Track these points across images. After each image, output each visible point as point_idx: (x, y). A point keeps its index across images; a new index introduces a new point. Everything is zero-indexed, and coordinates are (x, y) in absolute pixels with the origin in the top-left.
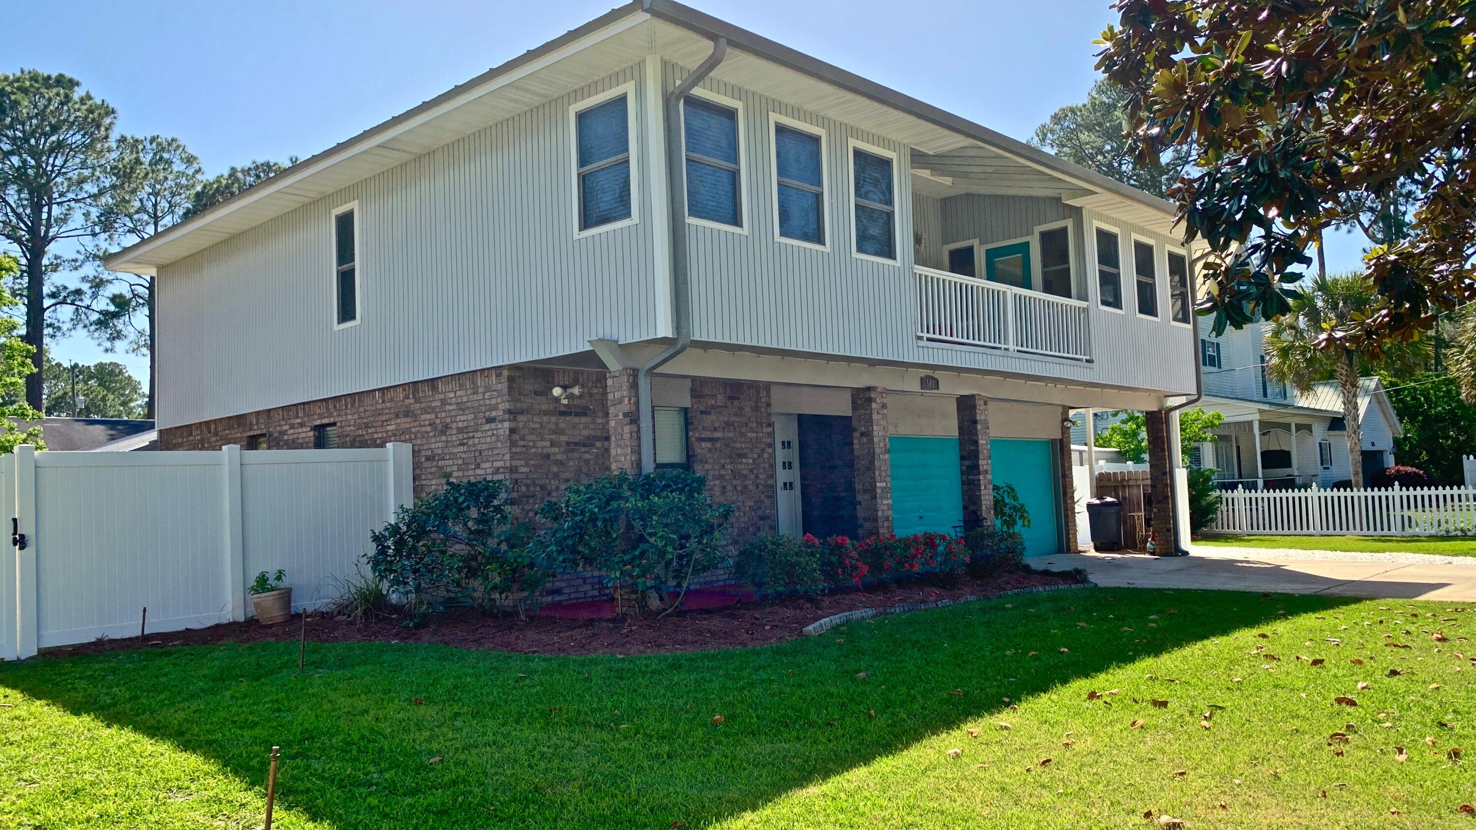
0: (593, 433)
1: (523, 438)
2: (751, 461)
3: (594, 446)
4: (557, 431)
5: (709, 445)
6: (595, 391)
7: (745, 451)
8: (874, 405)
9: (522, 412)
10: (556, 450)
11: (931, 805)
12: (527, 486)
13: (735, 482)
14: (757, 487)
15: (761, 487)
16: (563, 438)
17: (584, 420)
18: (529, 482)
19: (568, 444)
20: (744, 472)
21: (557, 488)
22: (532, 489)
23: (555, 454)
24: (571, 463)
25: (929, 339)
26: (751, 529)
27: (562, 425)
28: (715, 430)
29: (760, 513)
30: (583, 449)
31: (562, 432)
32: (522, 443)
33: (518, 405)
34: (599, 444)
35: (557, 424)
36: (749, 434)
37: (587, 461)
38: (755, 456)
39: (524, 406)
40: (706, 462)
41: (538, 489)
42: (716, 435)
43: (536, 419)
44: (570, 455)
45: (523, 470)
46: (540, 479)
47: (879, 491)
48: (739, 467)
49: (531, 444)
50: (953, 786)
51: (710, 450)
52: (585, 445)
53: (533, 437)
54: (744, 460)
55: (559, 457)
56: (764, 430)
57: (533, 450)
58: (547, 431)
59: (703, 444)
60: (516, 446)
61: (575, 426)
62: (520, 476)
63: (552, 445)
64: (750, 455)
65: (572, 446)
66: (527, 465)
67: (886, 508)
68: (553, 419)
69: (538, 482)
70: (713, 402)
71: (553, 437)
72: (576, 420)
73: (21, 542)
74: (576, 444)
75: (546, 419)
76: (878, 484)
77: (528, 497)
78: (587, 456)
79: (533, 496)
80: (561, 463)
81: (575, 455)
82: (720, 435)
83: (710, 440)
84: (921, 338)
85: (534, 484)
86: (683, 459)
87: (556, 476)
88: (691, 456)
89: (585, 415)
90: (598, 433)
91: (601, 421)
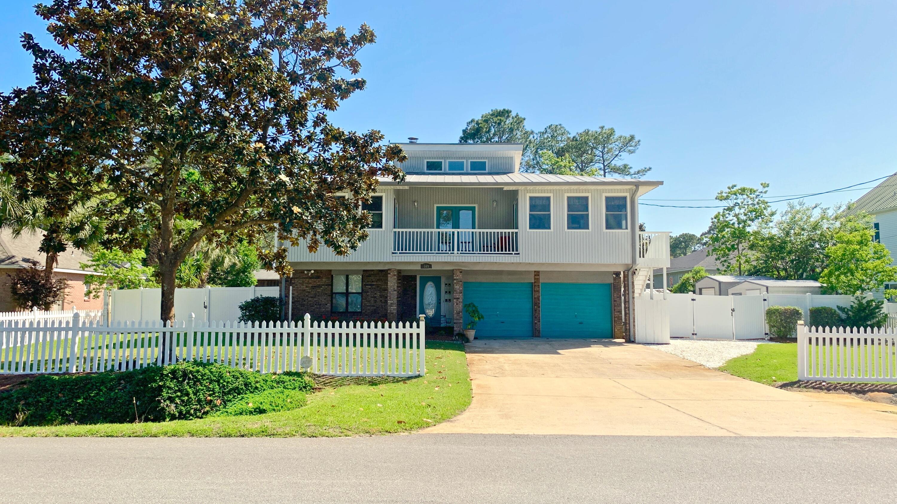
0: (321, 283)
1: (296, 285)
3: (321, 287)
5: (370, 287)
6: (323, 273)
9: (297, 278)
13: (381, 299)
16: (310, 285)
17: (318, 280)
23: (307, 290)
24: (313, 292)
25: (400, 253)
27: (310, 281)
28: (373, 282)
30: (317, 288)
31: (310, 284)
32: (296, 287)
33: (295, 276)
34: (323, 287)
37: (319, 292)
39: (297, 276)
40: (368, 292)
43: (301, 280)
48: (383, 294)
53: (300, 285)
58: (305, 283)
60: (294, 287)
61: (315, 282)
62: (295, 296)
63: (306, 287)
65: (313, 287)
66: (297, 293)
68: (307, 280)
69: (301, 298)
70: (372, 273)
71: (307, 285)
72: (315, 280)
73: (205, 307)
75: (304, 280)
77: (297, 301)
78: (319, 290)
80: (309, 292)
81: (314, 290)
82: (375, 283)
83: (370, 285)
84: (396, 253)
85: (299, 298)
86: (360, 291)
87: (307, 296)
88: (362, 290)
89: (319, 278)
90: (323, 283)
91: (325, 280)
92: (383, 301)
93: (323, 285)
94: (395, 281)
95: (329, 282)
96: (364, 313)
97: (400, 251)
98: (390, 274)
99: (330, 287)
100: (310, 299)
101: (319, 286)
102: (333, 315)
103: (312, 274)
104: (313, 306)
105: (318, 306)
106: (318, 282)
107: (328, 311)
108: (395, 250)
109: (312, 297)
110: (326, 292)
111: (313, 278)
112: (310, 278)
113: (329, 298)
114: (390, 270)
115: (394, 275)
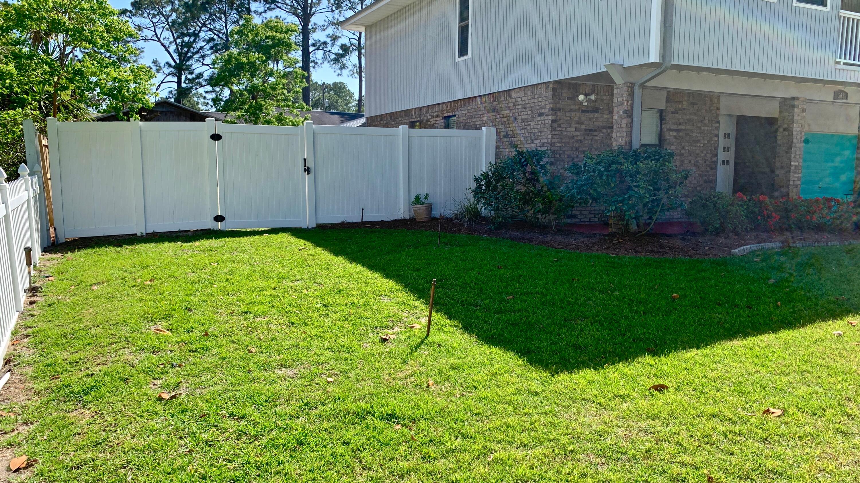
0: (601, 124)
1: (559, 126)
2: (702, 145)
3: (601, 131)
4: (580, 122)
5: (675, 134)
6: (605, 97)
7: (699, 138)
8: (796, 110)
9: (559, 110)
10: (578, 133)
11: (820, 362)
12: (560, 155)
13: (690, 158)
14: (705, 162)
15: (708, 163)
16: (583, 127)
17: (596, 115)
18: (561, 152)
19: (586, 130)
20: (697, 152)
21: (577, 156)
22: (562, 156)
23: (578, 136)
24: (586, 142)
26: (698, 188)
27: (583, 119)
28: (680, 124)
29: (705, 178)
30: (595, 134)
31: (582, 123)
32: (559, 129)
33: (558, 106)
34: (605, 131)
35: (580, 118)
36: (702, 128)
37: (596, 141)
38: (706, 142)
39: (561, 106)
40: (672, 145)
41: (566, 156)
42: (680, 127)
43: (568, 114)
44: (587, 137)
45: (558, 145)
46: (568, 151)
47: (793, 168)
48: (694, 148)
49: (564, 129)
50: (837, 353)
51: (675, 137)
52: (596, 131)
53: (565, 125)
54: (698, 144)
55: (579, 138)
56: (714, 125)
57: (565, 133)
58: (574, 122)
59: (671, 133)
60: (555, 131)
61: (590, 119)
62: (556, 148)
63: (576, 130)
64: (702, 141)
65: (588, 131)
66: (561, 142)
67: (796, 179)
68: (578, 114)
69: (566, 152)
70: (680, 106)
71: (577, 125)
72: (592, 115)
73: (308, 171)
74: (590, 130)
75: (573, 114)
76: (792, 163)
77: (560, 161)
78: (597, 138)
79: (563, 161)
80: (581, 141)
81: (590, 137)
82: (683, 127)
83: (676, 130)
85: (564, 153)
87: (577, 149)
88: (662, 139)
89: (597, 112)
90: (605, 124)
91: (608, 116)
92: (693, 162)
93: (604, 128)
101: (598, 130)
106: (596, 120)
111: (589, 112)
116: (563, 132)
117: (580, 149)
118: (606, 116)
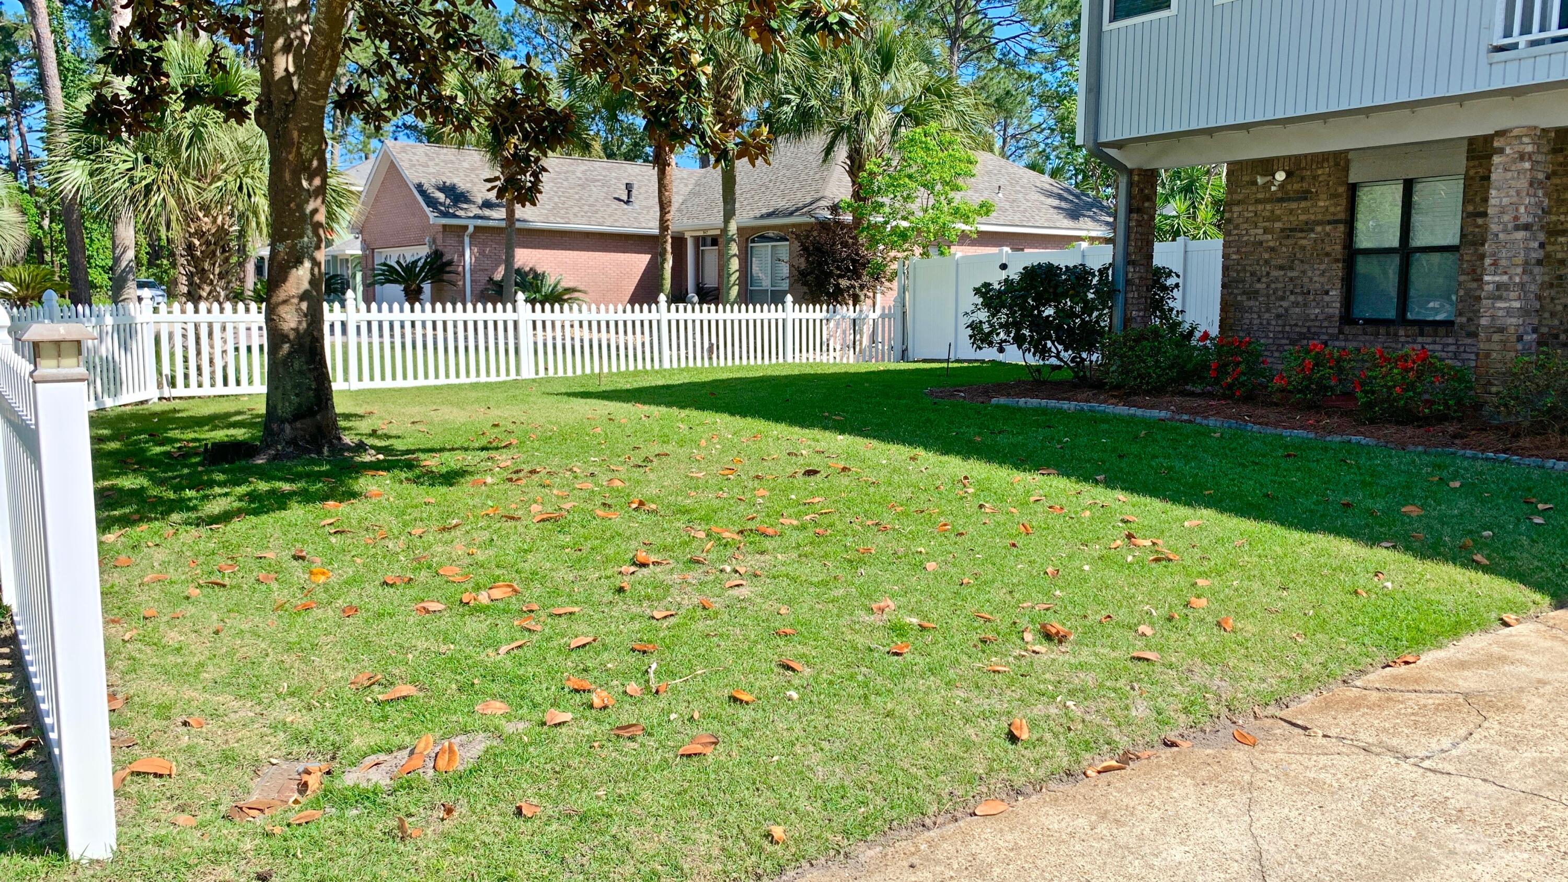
0: (1313, 217)
1: (1237, 227)
3: (1312, 230)
4: (1274, 218)
6: (1320, 172)
9: (1239, 203)
10: (1270, 237)
12: (1238, 272)
16: (1278, 225)
17: (1303, 204)
18: (1239, 268)
19: (1282, 230)
21: (1268, 274)
22: (1241, 275)
23: (1267, 241)
24: (1284, 250)
27: (1278, 212)
30: (1300, 235)
31: (1279, 219)
32: (1235, 232)
33: (1236, 197)
34: (1319, 229)
35: (1272, 211)
37: (1303, 248)
39: (1240, 197)
41: (1248, 275)
43: (1250, 208)
45: (1234, 257)
46: (1251, 266)
49: (1244, 232)
52: (1302, 231)
53: (1246, 226)
55: (1271, 244)
57: (1245, 238)
58: (1261, 219)
60: (1230, 235)
61: (1291, 211)
62: (1232, 263)
63: (1265, 232)
65: (1288, 233)
66: (1238, 252)
68: (1268, 207)
69: (1248, 268)
71: (1267, 224)
72: (1294, 205)
74: (1291, 230)
75: (1260, 207)
77: (1237, 282)
78: (1304, 242)
79: (1243, 282)
80: (1272, 249)
81: (1290, 242)
84: (1515, 46)
85: (1245, 270)
86: (1456, 241)
87: (1267, 262)
88: (1463, 236)
89: (1306, 199)
90: (1320, 217)
91: (1327, 203)
93: (1319, 223)
94: (1523, 183)
95: (1340, 211)
96: (1462, 326)
97: (1536, 35)
98: (1501, 151)
99: (1341, 228)
100: (1275, 273)
101: (1307, 227)
102: (1347, 329)
103: (1282, 185)
104: (1283, 298)
105: (1300, 299)
106: (1302, 212)
107: (1329, 317)
108: (1508, 33)
109: (1281, 268)
110: (1328, 249)
111: (1289, 199)
112: (1281, 200)
113: (1338, 270)
114: (1500, 134)
115: (1522, 157)
116: (1243, 236)
117: (1273, 263)
118: (1321, 204)
